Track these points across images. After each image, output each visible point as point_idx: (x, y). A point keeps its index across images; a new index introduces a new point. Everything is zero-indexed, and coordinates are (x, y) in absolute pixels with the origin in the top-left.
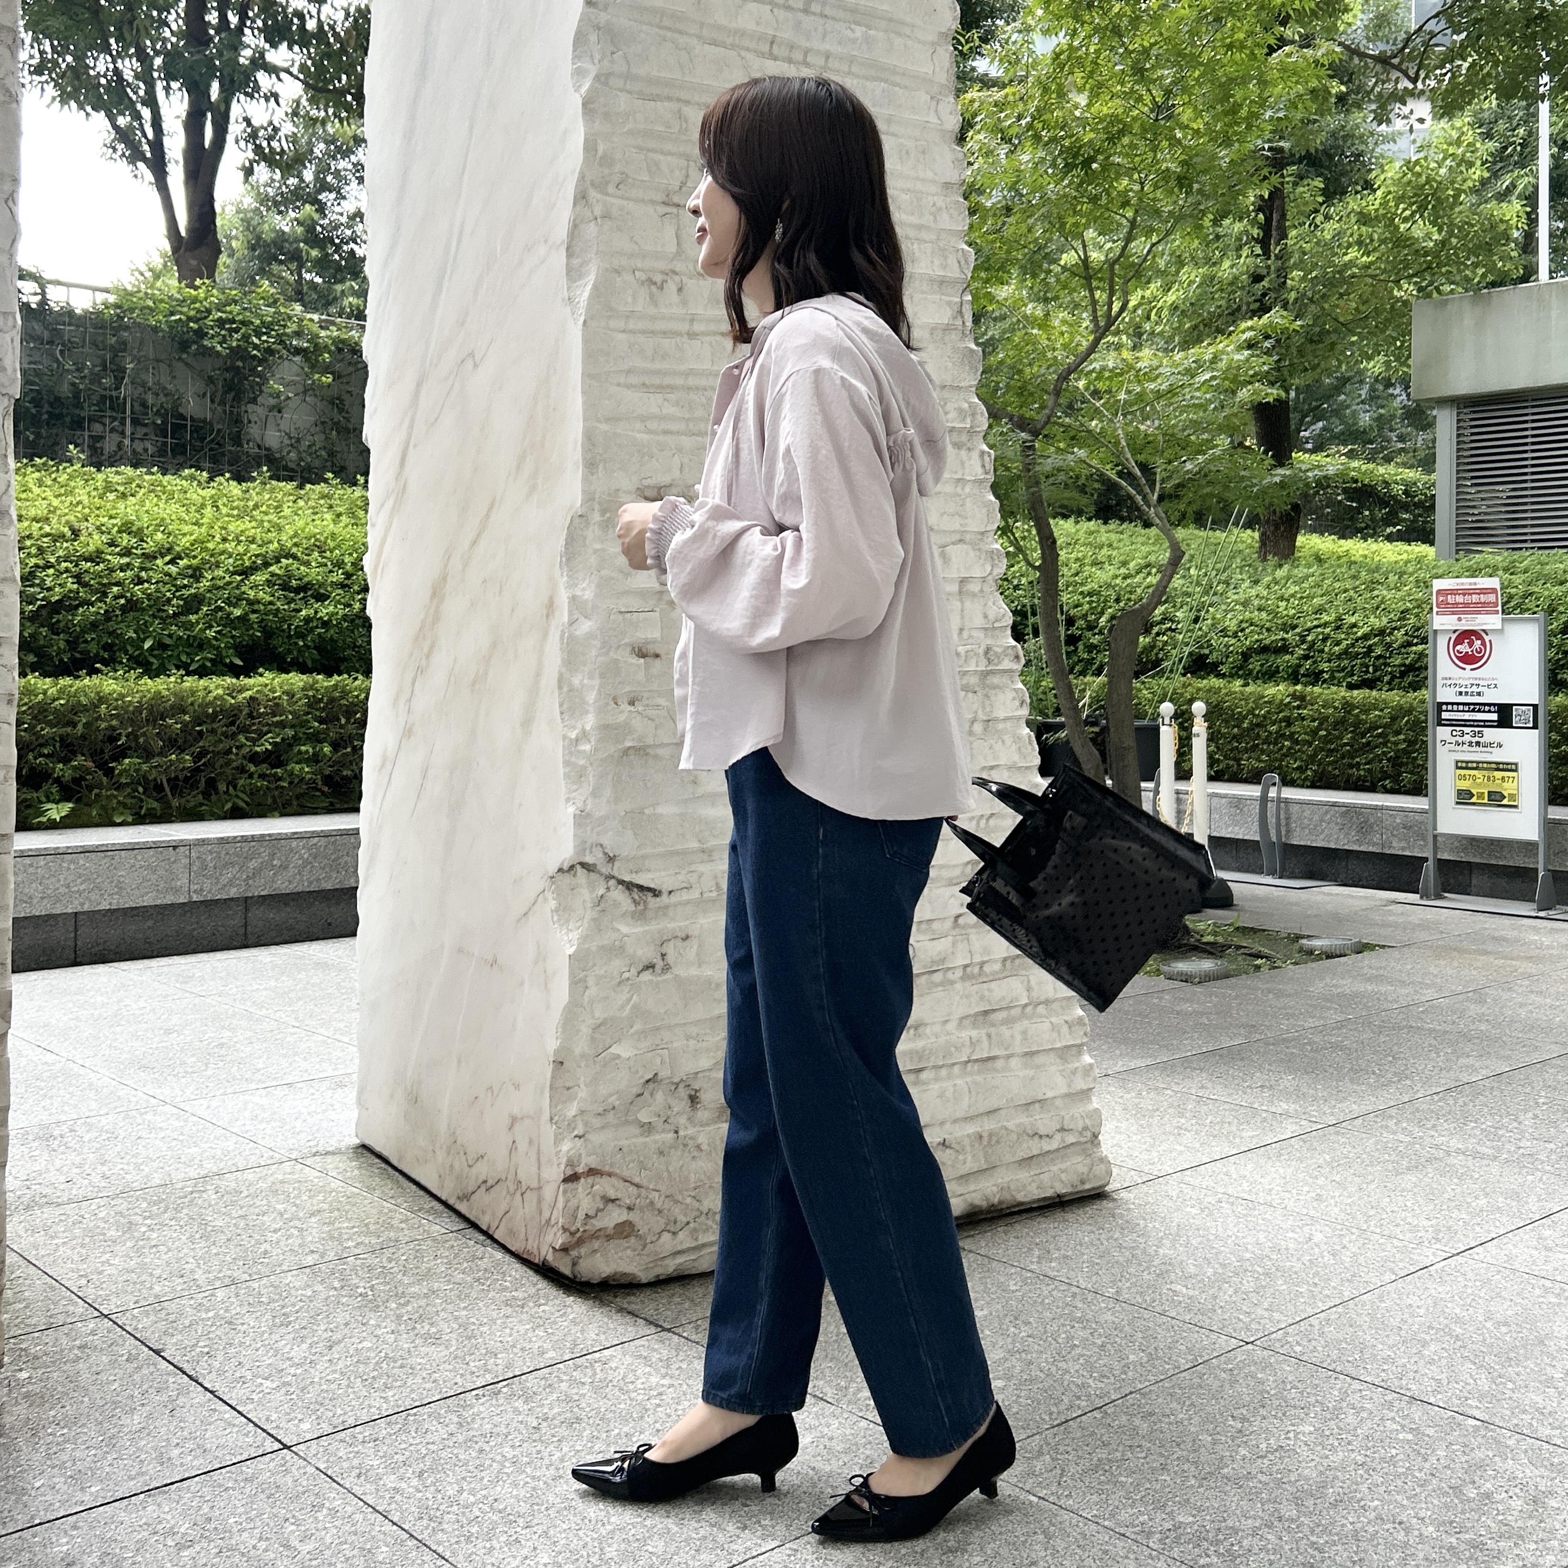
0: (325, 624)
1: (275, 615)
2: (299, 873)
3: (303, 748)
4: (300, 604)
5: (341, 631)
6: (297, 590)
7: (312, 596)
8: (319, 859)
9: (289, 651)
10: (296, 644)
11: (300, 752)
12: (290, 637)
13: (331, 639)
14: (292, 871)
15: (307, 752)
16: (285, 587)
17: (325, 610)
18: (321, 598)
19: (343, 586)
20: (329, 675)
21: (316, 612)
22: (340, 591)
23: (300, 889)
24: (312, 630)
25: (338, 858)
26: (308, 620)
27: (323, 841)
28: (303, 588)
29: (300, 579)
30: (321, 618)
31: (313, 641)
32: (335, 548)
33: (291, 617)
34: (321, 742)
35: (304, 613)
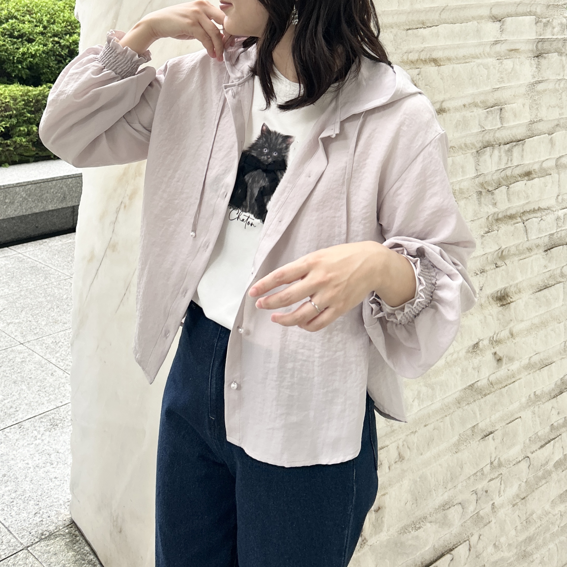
0: (33, 56)
1: (6, 52)
2: (20, 205)
3: (22, 129)
4: (20, 45)
5: (42, 59)
6: (17, 38)
7: (26, 40)
8: (31, 197)
9: (14, 71)
10: (17, 67)
11: (20, 130)
12: (14, 63)
13: (36, 63)
14: (16, 204)
15: (24, 130)
16: (11, 36)
17: (33, 48)
18: (30, 41)
19: (42, 33)
20: (36, 86)
21: (28, 49)
22: (41, 37)
23: (21, 214)
24: (26, 59)
25: (42, 195)
26: (23, 54)
27: (34, 187)
28: (21, 36)
29: (19, 31)
30: (31, 53)
31: (26, 65)
32: (38, 12)
33: (15, 52)
34: (32, 124)
35: (21, 50)
